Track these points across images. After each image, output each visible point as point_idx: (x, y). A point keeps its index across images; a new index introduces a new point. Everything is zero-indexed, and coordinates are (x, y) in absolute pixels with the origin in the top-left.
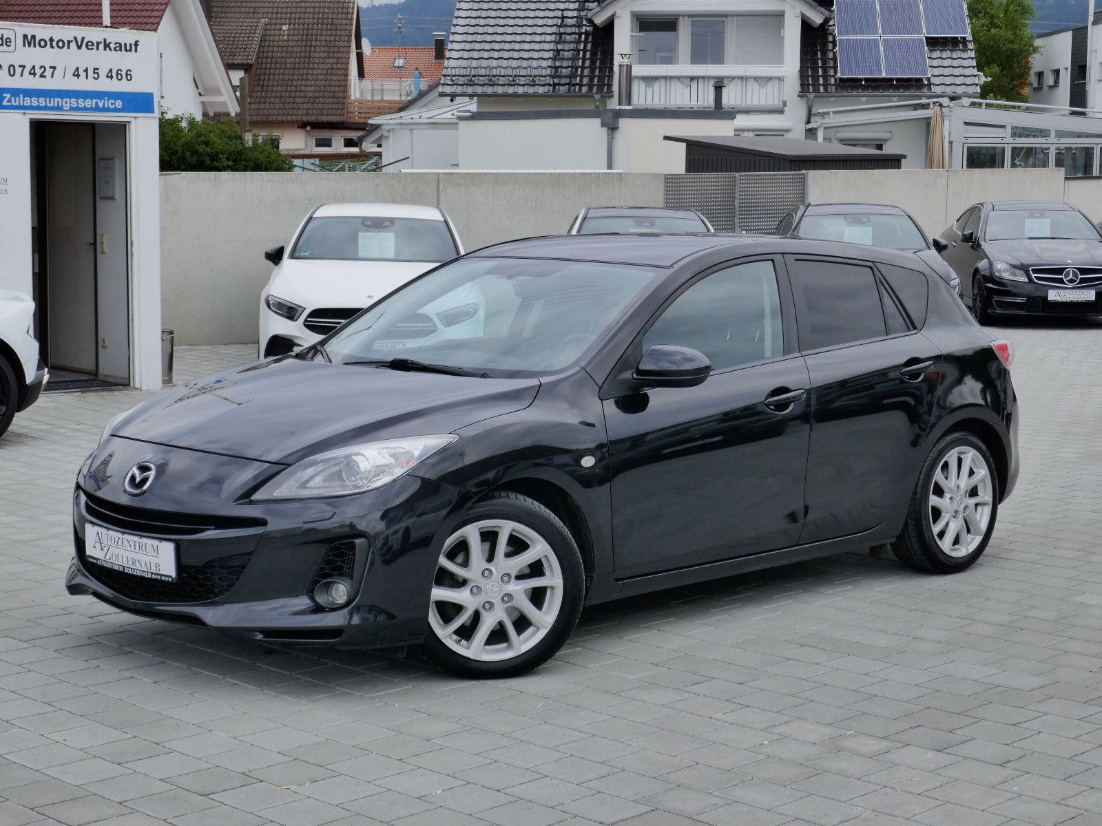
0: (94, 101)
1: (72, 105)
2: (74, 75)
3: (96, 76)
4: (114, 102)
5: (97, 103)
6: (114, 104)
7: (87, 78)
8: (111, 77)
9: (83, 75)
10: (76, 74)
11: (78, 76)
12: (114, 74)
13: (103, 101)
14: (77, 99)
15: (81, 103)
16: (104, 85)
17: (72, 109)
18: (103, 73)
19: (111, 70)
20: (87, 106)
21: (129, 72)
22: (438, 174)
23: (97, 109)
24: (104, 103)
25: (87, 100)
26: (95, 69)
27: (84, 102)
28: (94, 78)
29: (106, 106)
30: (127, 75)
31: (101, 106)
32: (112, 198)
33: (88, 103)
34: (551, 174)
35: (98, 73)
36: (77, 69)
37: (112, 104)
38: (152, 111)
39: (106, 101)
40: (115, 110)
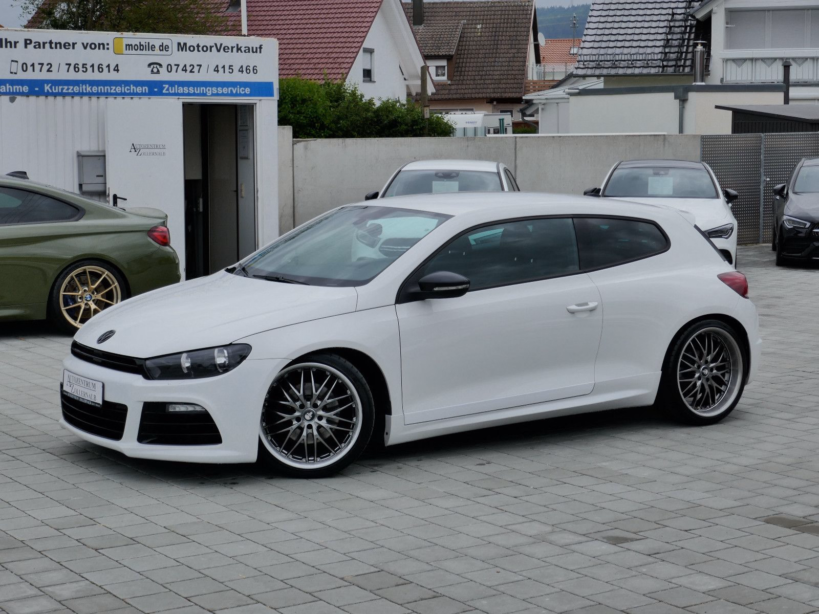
0: (230, 89)
1: (213, 92)
2: (215, 71)
3: (231, 71)
4: (244, 89)
5: (231, 90)
6: (245, 90)
7: (224, 72)
8: (242, 71)
9: (221, 70)
10: (216, 70)
11: (218, 71)
12: (244, 69)
13: (236, 89)
14: (217, 88)
15: (220, 90)
16: (237, 77)
17: (213, 95)
18: (236, 69)
19: (242, 67)
20: (224, 92)
21: (255, 68)
22: (516, 138)
23: (232, 94)
24: (237, 89)
25: (224, 88)
26: (230, 66)
27: (222, 90)
28: (229, 72)
29: (238, 92)
30: (254, 70)
31: (234, 92)
32: (247, 158)
33: (225, 90)
34: (607, 136)
35: (232, 69)
36: (217, 66)
37: (243, 90)
38: (272, 95)
39: (238, 89)
40: (245, 95)
